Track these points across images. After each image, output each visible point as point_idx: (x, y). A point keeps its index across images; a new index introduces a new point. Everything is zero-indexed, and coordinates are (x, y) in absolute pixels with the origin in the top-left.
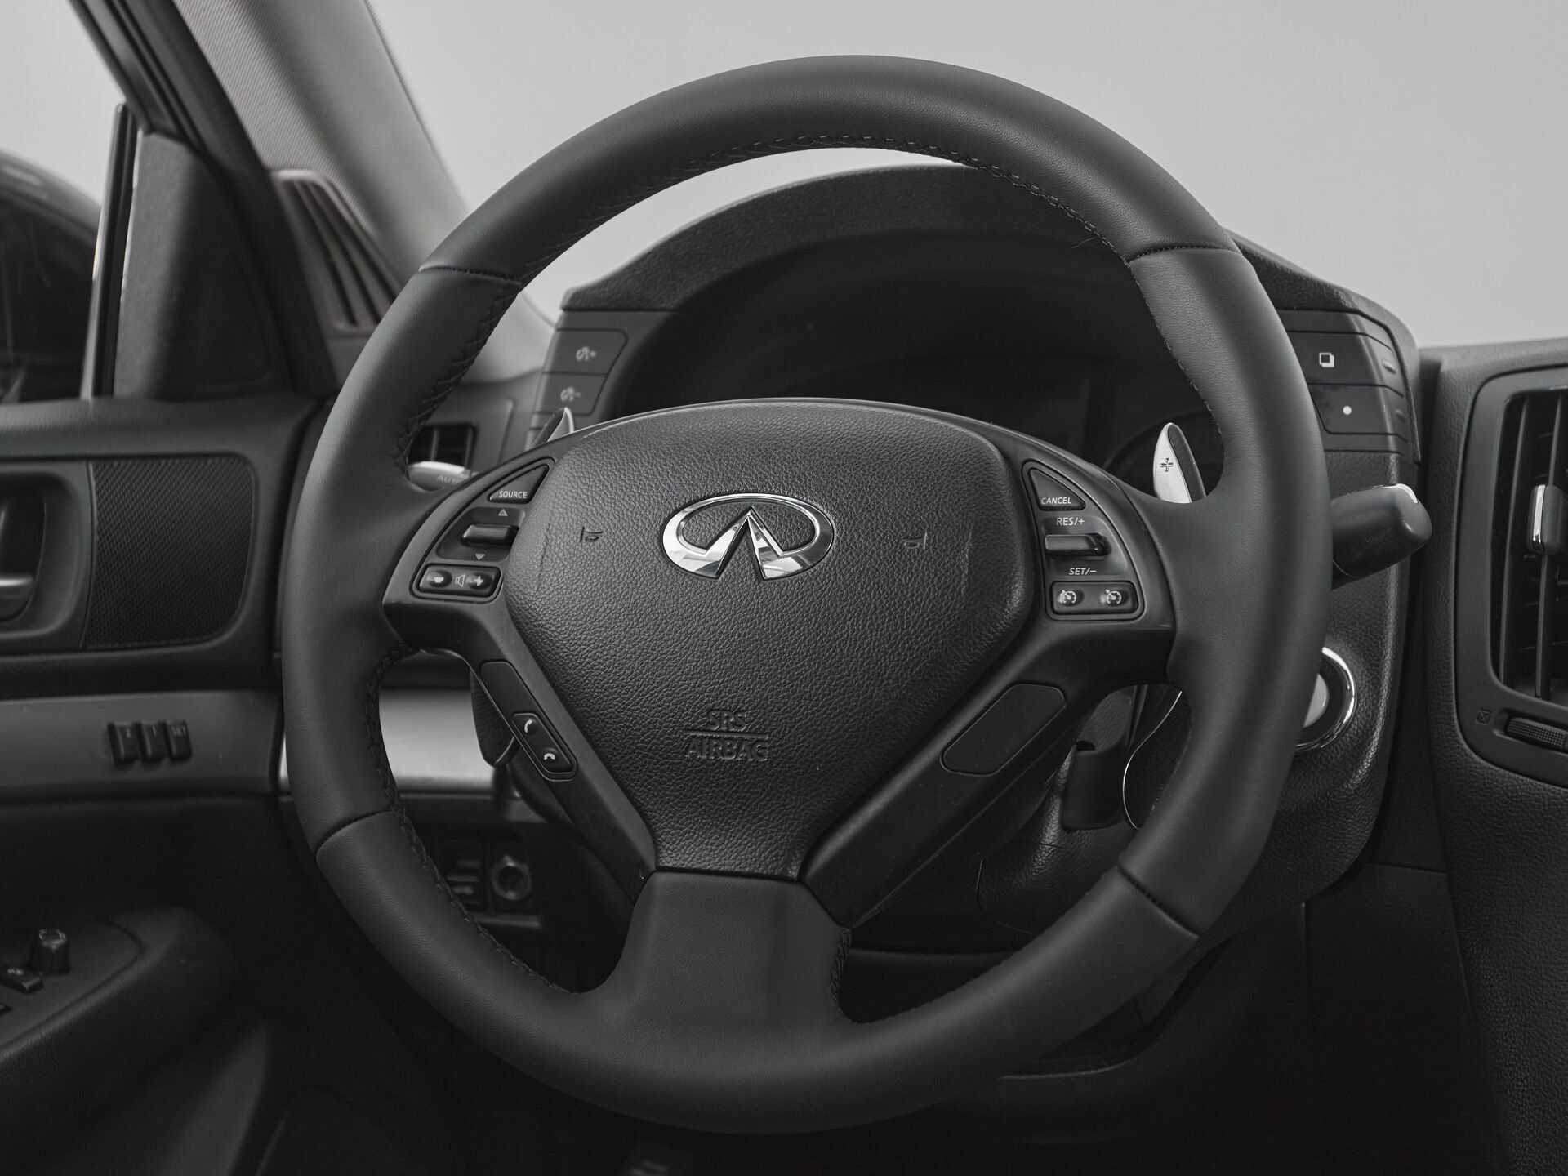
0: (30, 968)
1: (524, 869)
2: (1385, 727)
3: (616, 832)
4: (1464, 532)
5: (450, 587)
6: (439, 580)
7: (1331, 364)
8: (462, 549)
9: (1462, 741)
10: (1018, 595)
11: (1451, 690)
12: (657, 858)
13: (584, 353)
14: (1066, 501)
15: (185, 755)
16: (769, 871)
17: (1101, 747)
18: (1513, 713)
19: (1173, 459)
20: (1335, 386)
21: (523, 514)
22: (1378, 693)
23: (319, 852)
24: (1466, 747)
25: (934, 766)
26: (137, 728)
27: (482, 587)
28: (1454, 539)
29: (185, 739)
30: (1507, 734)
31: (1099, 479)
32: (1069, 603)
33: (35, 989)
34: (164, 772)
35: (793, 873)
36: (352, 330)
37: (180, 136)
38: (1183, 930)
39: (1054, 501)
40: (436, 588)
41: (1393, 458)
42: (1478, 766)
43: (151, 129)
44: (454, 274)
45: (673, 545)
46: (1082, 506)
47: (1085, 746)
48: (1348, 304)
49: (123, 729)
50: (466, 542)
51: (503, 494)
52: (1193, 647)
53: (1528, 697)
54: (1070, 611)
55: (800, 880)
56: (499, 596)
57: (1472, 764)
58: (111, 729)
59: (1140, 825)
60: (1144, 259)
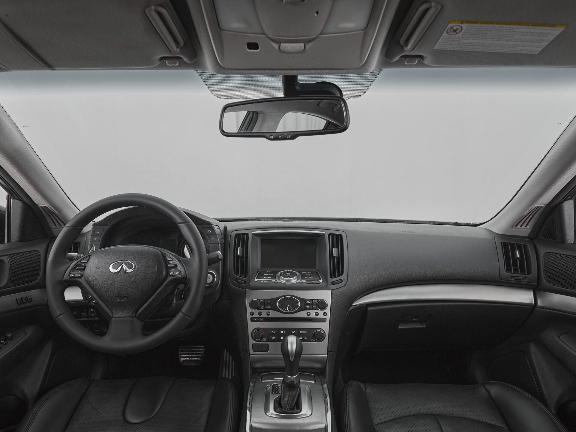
0: (5, 340)
1: (94, 311)
2: (220, 282)
3: (106, 312)
4: (230, 254)
5: (75, 276)
6: (73, 276)
7: (210, 232)
8: (77, 270)
10: (164, 273)
11: (228, 276)
12: (112, 316)
13: (97, 232)
14: (171, 259)
15: (31, 301)
16: (130, 316)
17: (181, 289)
18: (236, 279)
19: (187, 250)
20: (211, 235)
21: (86, 264)
22: (219, 277)
23: (56, 319)
24: (231, 284)
25: (154, 299)
26: (22, 298)
27: (80, 276)
29: (31, 298)
30: (236, 282)
31: (175, 255)
32: (172, 274)
33: (6, 344)
34: (28, 304)
35: (134, 316)
36: (56, 227)
37: (20, 200)
38: (190, 319)
39: (169, 259)
40: (72, 277)
41: (219, 244)
43: (14, 199)
44: (71, 227)
45: (111, 268)
46: (173, 260)
47: (179, 289)
48: (212, 224)
49: (19, 299)
50: (77, 269)
51: (83, 261)
52: (190, 279)
53: (238, 277)
54: (172, 275)
55: (135, 317)
56: (83, 277)
57: (232, 286)
58: (16, 299)
59: (185, 302)
60: (179, 224)
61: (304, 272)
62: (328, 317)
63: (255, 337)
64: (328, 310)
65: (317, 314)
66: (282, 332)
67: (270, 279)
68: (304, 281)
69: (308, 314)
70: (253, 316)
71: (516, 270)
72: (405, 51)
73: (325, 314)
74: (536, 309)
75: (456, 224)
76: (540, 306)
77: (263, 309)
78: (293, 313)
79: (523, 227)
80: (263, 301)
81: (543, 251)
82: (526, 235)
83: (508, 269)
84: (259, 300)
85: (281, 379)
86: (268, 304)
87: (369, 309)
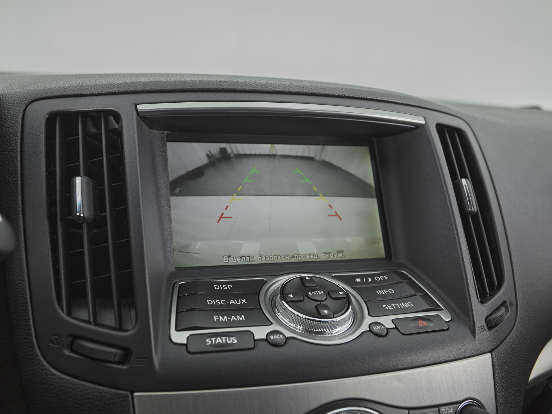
9: (42, 359)
11: (29, 322)
18: (75, 337)
24: (45, 363)
28: (21, 212)
30: (73, 351)
42: (55, 377)
53: (85, 325)
57: (50, 376)
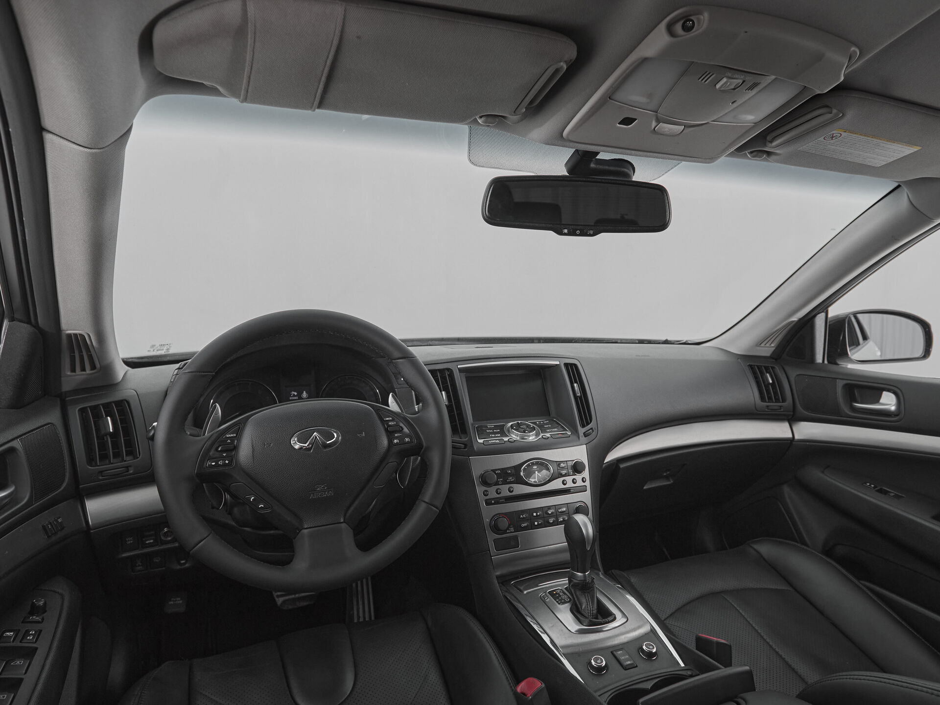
0: (37, 614)
3: (288, 522)
5: (218, 465)
6: (213, 464)
10: (385, 442)
12: (302, 526)
14: (390, 418)
16: (336, 522)
19: (393, 400)
21: (236, 441)
25: (372, 486)
26: (50, 524)
27: (228, 463)
31: (397, 413)
32: (397, 443)
34: (59, 535)
35: (342, 521)
38: (437, 510)
39: (387, 419)
40: (212, 466)
46: (394, 419)
49: (47, 525)
50: (219, 451)
51: (227, 435)
52: (428, 448)
55: (344, 521)
56: (234, 465)
61: (539, 422)
62: (588, 483)
63: (496, 529)
64: (586, 474)
65: (574, 481)
66: (535, 514)
67: (499, 437)
68: (548, 435)
69: (564, 483)
70: (487, 497)
71: (770, 398)
72: (766, 146)
73: (583, 480)
74: (794, 443)
75: (666, 342)
76: (798, 439)
77: (501, 485)
78: (546, 484)
79: (767, 345)
80: (499, 471)
81: (793, 373)
82: (768, 355)
83: (762, 399)
84: (494, 471)
85: (565, 581)
86: (510, 475)
87: (622, 466)
